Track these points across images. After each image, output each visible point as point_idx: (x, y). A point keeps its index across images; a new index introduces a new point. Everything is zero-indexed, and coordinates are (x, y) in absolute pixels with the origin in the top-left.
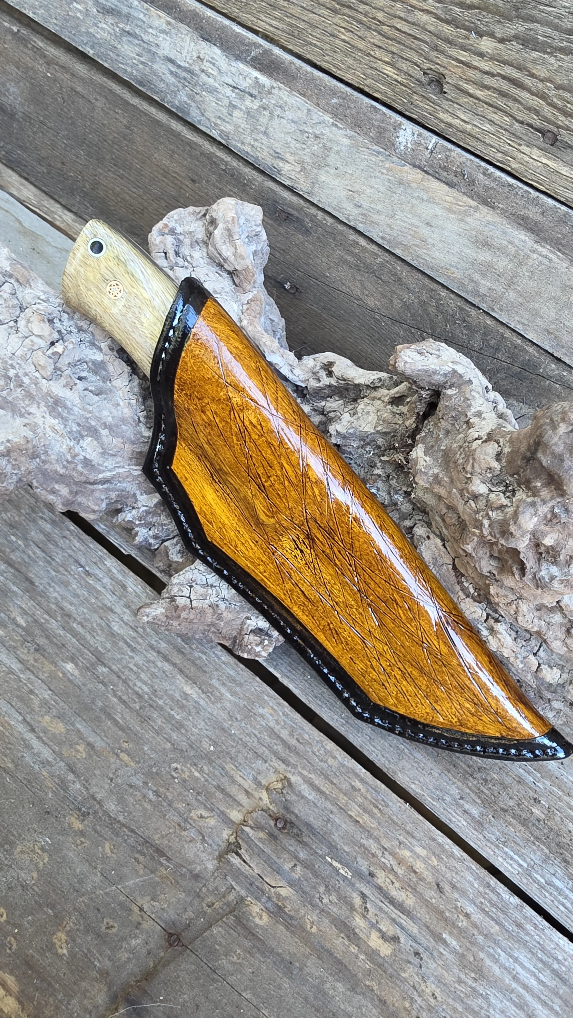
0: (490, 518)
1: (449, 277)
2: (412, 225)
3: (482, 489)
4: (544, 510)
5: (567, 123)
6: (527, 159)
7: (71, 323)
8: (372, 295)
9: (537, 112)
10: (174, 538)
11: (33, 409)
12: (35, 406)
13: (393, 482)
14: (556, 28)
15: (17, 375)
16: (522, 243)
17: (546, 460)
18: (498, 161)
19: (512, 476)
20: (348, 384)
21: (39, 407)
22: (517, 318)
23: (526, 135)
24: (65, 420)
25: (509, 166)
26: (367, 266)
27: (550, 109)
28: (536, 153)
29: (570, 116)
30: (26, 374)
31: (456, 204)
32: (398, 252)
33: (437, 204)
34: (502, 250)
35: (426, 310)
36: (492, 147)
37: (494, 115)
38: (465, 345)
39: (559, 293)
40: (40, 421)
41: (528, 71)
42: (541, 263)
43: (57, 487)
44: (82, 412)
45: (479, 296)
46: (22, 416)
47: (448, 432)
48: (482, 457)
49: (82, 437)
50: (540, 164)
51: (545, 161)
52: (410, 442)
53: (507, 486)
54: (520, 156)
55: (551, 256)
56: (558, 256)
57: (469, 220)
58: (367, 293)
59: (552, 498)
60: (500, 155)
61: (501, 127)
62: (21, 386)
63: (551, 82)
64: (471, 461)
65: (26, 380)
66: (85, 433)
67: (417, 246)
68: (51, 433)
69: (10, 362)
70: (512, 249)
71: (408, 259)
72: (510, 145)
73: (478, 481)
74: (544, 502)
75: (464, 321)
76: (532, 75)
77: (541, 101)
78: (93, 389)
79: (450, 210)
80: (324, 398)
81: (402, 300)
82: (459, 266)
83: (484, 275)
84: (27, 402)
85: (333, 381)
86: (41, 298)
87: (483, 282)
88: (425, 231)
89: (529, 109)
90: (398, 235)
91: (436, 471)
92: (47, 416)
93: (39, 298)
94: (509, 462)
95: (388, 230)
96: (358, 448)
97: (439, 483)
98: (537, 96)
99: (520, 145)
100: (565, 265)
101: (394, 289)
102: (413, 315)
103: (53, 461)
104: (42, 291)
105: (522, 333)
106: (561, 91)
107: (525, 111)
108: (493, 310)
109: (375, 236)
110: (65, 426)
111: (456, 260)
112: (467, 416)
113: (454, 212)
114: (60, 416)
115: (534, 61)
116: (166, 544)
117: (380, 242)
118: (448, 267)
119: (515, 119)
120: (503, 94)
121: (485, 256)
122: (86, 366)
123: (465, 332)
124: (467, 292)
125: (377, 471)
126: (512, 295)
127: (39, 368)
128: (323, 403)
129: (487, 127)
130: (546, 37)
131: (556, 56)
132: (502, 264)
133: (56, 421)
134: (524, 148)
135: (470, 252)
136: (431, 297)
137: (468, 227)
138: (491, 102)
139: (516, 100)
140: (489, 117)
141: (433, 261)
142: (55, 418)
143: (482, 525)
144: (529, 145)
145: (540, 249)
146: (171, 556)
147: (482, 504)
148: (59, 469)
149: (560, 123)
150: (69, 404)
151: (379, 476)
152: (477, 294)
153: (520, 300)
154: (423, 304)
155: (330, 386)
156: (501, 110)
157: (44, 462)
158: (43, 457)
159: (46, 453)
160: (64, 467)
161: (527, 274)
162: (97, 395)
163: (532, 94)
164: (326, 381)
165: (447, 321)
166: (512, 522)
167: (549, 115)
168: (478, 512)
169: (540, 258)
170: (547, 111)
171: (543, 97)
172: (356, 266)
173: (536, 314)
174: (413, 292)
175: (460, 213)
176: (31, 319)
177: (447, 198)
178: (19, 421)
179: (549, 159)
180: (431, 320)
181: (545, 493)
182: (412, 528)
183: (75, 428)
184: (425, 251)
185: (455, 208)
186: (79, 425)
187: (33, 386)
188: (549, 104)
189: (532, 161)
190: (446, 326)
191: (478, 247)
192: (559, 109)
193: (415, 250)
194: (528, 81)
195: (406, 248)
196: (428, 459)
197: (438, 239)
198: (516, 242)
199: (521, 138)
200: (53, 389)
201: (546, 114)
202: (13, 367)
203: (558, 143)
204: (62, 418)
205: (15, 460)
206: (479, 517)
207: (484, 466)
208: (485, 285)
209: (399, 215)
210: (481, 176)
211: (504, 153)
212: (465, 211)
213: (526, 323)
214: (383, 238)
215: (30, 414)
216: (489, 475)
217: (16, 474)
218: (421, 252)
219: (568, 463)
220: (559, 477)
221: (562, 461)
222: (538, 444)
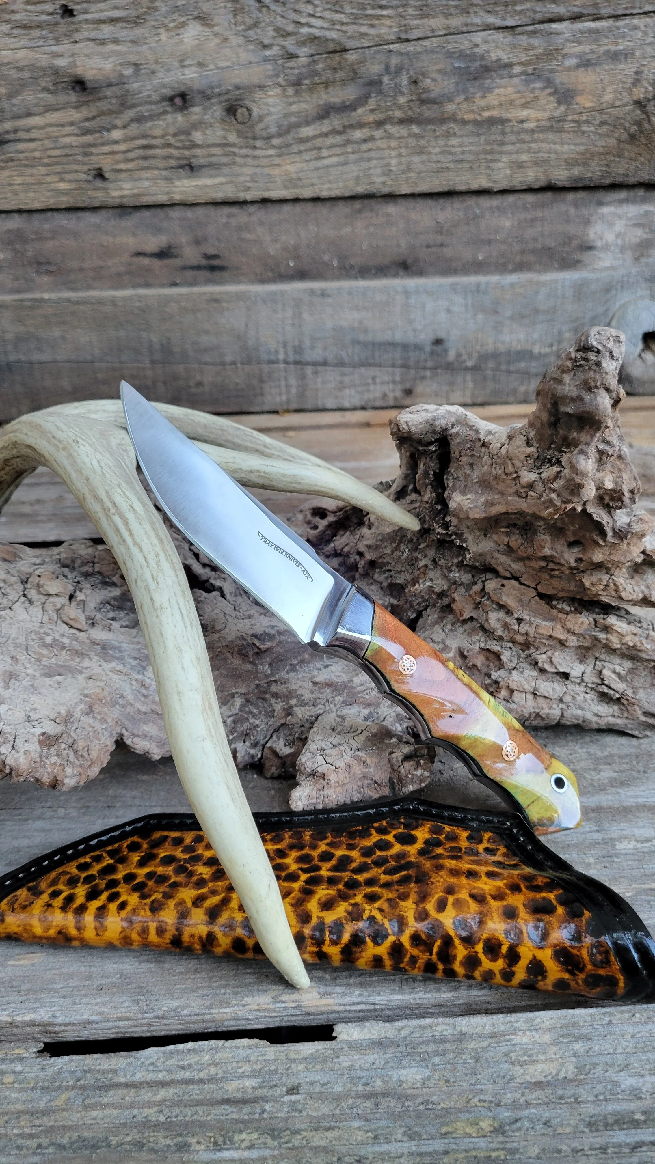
0: (554, 491)
3: (532, 476)
4: (592, 451)
7: (75, 573)
10: (271, 736)
11: (86, 663)
12: (86, 660)
13: (442, 562)
15: (55, 640)
17: (570, 409)
19: (549, 448)
20: (346, 511)
21: (90, 659)
24: (121, 659)
30: (63, 635)
40: (99, 670)
43: (146, 728)
44: (132, 646)
46: (81, 673)
47: (471, 465)
48: (516, 451)
49: (144, 668)
52: (439, 507)
53: (550, 461)
59: (592, 437)
62: (63, 648)
64: (509, 462)
65: (66, 641)
66: (144, 664)
68: (115, 677)
69: (42, 631)
73: (526, 473)
74: (588, 444)
78: (127, 623)
80: (329, 541)
84: (77, 660)
85: (331, 518)
86: (38, 562)
91: (483, 499)
92: (104, 664)
93: (35, 564)
94: (539, 441)
96: (393, 552)
97: (493, 504)
103: (132, 702)
104: (35, 557)
110: (124, 665)
112: (480, 440)
114: (114, 658)
116: (268, 745)
122: (109, 607)
125: (421, 563)
127: (72, 623)
128: (332, 545)
133: (114, 664)
142: (110, 661)
143: (551, 501)
146: (280, 753)
147: (539, 487)
148: (140, 708)
150: (116, 644)
151: (426, 566)
155: (330, 526)
157: (123, 706)
158: (121, 701)
159: (122, 696)
160: (144, 703)
162: (133, 628)
164: (322, 524)
166: (574, 476)
168: (541, 496)
176: (41, 583)
178: (81, 678)
181: (584, 437)
182: (483, 589)
183: (134, 663)
186: (136, 659)
187: (74, 642)
196: (469, 496)
200: (95, 636)
202: (48, 634)
204: (118, 659)
205: (99, 713)
206: (545, 497)
207: (522, 457)
215: (86, 668)
216: (531, 462)
217: (105, 729)
219: (587, 398)
220: (588, 412)
221: (582, 399)
222: (555, 404)
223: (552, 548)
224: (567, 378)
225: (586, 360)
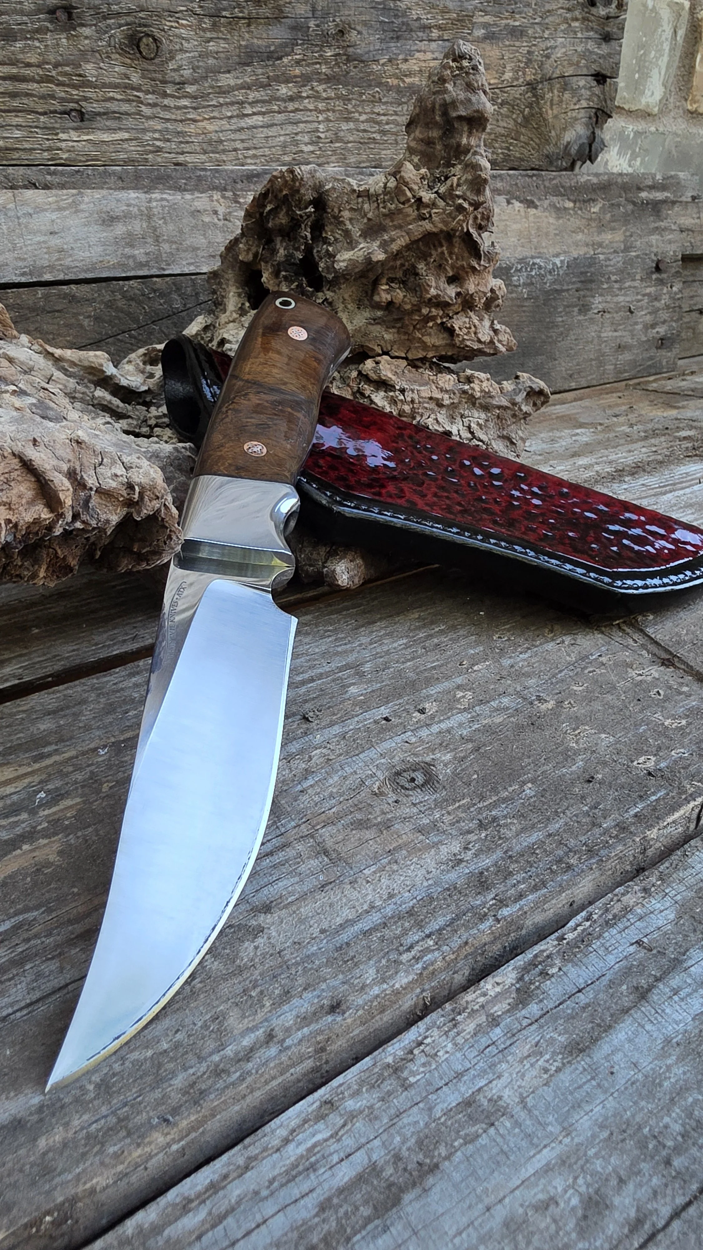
1: (108, 267)
2: (39, 243)
5: (81, 94)
6: (71, 144)
8: (59, 335)
9: (53, 97)
14: (22, 13)
16: (137, 201)
18: (49, 160)
22: (184, 263)
23: (56, 122)
25: (61, 158)
26: (32, 309)
27: (61, 88)
28: (74, 135)
29: (80, 87)
31: (62, 200)
32: (48, 277)
33: (46, 210)
34: (127, 216)
35: (117, 307)
36: (35, 149)
37: (17, 119)
38: (170, 313)
39: (194, 221)
41: (23, 62)
42: (163, 207)
45: (145, 266)
50: (84, 143)
51: (86, 138)
54: (63, 145)
55: (165, 196)
56: (169, 194)
57: (83, 206)
58: (51, 336)
60: (46, 154)
61: (31, 127)
63: (48, 63)
67: (59, 259)
70: (135, 210)
71: (61, 277)
72: (48, 139)
75: (155, 291)
76: (28, 65)
77: (50, 85)
79: (60, 209)
81: (89, 317)
82: (108, 252)
83: (132, 246)
87: (137, 252)
88: (55, 241)
89: (43, 97)
90: (34, 261)
91: (378, 242)
94: (425, 164)
95: (20, 264)
98: (43, 82)
99: (57, 134)
100: (179, 197)
101: (75, 311)
102: (110, 322)
105: (198, 271)
106: (60, 69)
107: (41, 101)
108: (164, 269)
109: (14, 278)
111: (101, 248)
112: (355, 191)
113: (64, 209)
115: (22, 51)
117: (23, 280)
118: (101, 259)
119: (37, 113)
120: (14, 95)
121: (120, 229)
123: (162, 301)
124: (133, 269)
126: (166, 247)
129: (18, 134)
130: (19, 24)
131: (38, 39)
132: (138, 226)
134: (62, 136)
135: (106, 234)
136: (113, 292)
137: (87, 215)
138: (7, 108)
139: (27, 95)
140: (14, 123)
141: (84, 263)
144: (64, 130)
145: (154, 196)
149: (76, 97)
152: (141, 265)
153: (174, 246)
154: (110, 305)
156: (20, 111)
161: (160, 222)
163: (38, 82)
165: (140, 303)
167: (63, 95)
169: (159, 203)
170: (60, 92)
171: (49, 79)
172: (20, 316)
173: (195, 249)
174: (94, 300)
175: (70, 206)
177: (50, 199)
179: (88, 134)
180: (128, 314)
181: (474, 140)
184: (70, 259)
185: (63, 204)
188: (57, 85)
189: (75, 144)
190: (144, 308)
191: (110, 226)
192: (68, 86)
193: (61, 265)
194: (28, 72)
195: (51, 268)
196: (359, 247)
197: (72, 241)
198: (133, 202)
199: (54, 128)
201: (60, 95)
203: (87, 116)
208: (139, 252)
209: (19, 242)
210: (49, 178)
211: (49, 149)
212: (73, 202)
213: (193, 261)
214: (24, 274)
216: (427, 182)
218: (68, 262)
219: (474, 99)
220: (478, 111)
221: (470, 100)
222: (445, 114)
223: (436, 288)
224: (449, 86)
225: (461, 68)
